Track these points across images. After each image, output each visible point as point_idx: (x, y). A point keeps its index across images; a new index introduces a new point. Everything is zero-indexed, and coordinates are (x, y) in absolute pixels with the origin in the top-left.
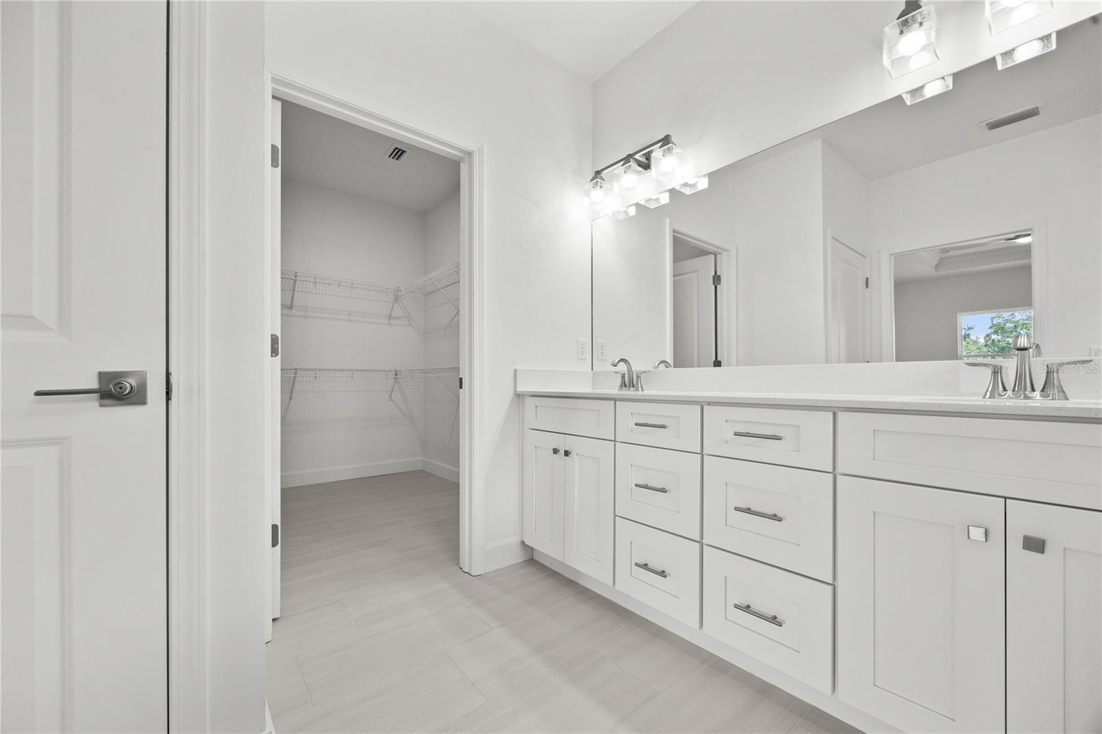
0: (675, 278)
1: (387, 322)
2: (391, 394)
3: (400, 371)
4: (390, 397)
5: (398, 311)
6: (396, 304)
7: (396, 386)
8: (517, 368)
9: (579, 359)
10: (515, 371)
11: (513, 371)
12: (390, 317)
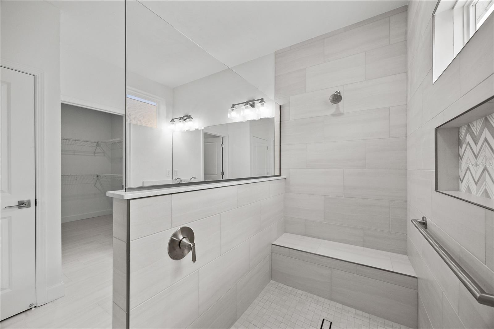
0: (205, 144)
1: (93, 154)
2: (95, 184)
3: (100, 175)
4: (95, 185)
5: (98, 150)
6: (98, 147)
7: (98, 181)
8: (144, 181)
9: (167, 176)
10: (143, 182)
11: (142, 182)
12: (95, 153)
